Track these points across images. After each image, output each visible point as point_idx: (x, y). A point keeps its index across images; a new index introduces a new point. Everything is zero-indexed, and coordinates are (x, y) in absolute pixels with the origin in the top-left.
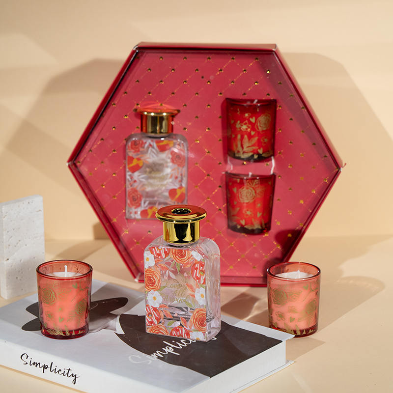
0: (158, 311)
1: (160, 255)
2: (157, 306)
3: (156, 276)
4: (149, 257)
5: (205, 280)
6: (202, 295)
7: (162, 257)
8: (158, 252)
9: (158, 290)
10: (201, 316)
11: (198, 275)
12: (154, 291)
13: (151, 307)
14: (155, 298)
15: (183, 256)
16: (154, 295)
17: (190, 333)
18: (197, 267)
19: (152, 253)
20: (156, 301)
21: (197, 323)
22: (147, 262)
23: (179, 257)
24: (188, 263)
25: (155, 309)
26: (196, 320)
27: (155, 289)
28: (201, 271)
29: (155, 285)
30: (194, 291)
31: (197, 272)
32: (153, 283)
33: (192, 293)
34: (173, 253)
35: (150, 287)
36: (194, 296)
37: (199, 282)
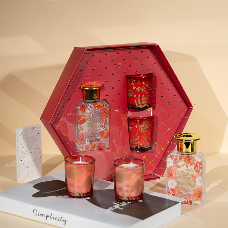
0: (174, 191)
1: (176, 159)
2: (174, 188)
3: (174, 171)
4: (170, 161)
5: (202, 172)
6: (200, 181)
7: (177, 161)
8: (175, 158)
9: (174, 179)
10: (199, 192)
11: (198, 170)
12: (172, 179)
13: (170, 189)
14: (172, 184)
15: (190, 160)
16: (172, 182)
17: (192, 202)
18: (198, 166)
19: (172, 159)
20: (173, 185)
21: (196, 196)
22: (169, 164)
23: (188, 160)
24: (192, 164)
25: (172, 190)
26: (196, 194)
27: (173, 179)
28: (200, 167)
29: (173, 176)
30: (195, 178)
31: (197, 168)
32: (172, 175)
33: (194, 180)
34: (184, 158)
35: (170, 177)
36: (195, 181)
37: (199, 173)
